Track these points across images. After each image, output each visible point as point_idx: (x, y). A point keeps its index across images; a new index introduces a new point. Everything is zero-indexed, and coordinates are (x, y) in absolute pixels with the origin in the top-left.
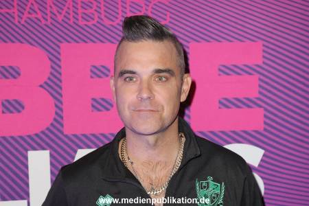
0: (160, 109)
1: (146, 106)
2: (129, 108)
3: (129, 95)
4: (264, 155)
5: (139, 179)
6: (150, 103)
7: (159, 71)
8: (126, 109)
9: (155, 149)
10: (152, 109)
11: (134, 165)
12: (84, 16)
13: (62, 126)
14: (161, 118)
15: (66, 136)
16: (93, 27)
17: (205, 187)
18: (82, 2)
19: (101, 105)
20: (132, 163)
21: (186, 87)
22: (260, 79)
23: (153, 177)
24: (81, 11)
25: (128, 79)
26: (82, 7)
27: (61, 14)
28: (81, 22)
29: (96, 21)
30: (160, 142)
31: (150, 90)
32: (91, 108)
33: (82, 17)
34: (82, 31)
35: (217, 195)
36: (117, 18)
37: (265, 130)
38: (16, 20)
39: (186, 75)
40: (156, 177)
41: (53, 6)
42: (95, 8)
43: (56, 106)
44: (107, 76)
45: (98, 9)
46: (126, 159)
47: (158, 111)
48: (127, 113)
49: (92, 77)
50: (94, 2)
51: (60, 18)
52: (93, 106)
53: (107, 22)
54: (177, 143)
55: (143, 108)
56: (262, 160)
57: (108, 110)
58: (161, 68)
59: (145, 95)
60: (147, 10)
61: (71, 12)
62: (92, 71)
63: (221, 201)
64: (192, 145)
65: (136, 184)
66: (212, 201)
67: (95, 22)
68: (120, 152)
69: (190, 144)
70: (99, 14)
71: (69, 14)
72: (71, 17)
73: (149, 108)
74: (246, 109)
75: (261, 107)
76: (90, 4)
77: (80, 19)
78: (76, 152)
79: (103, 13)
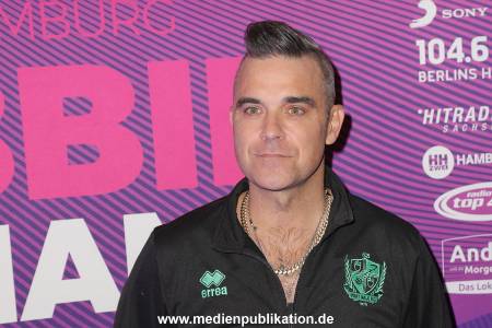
0: (293, 154)
2: (250, 152)
5: (263, 251)
6: (279, 145)
10: (281, 154)
11: (258, 231)
13: (26, 188)
15: (33, 202)
16: (64, 42)
17: (358, 267)
20: (255, 228)
23: (285, 249)
25: (249, 110)
30: (294, 202)
31: (279, 126)
32: (67, 159)
35: (376, 279)
36: (98, 28)
40: (288, 250)
44: (88, 112)
47: (290, 157)
49: (66, 115)
53: (84, 35)
54: (321, 204)
57: (92, 161)
59: (271, 134)
60: (141, 14)
62: (65, 106)
63: (379, 289)
65: (258, 258)
66: (367, 289)
67: (66, 35)
68: (238, 212)
69: (339, 206)
73: (277, 153)
78: (48, 225)
79: (78, 21)
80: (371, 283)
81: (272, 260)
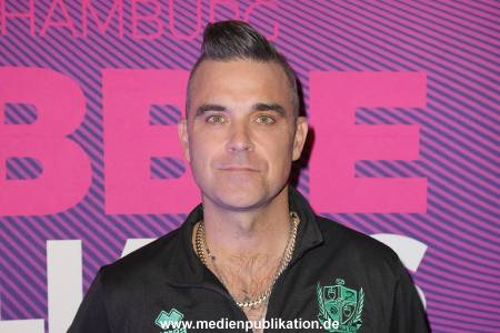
0: (262, 167)
1: (241, 162)
2: (212, 165)
3: (214, 144)
4: (427, 253)
5: (225, 283)
6: (248, 157)
7: (261, 107)
8: (208, 168)
9: (250, 236)
10: (250, 167)
11: (217, 262)
12: (141, 26)
13: (103, 200)
14: (264, 183)
15: (109, 217)
16: (155, 43)
17: (332, 295)
18: (138, 3)
19: (167, 169)
20: (213, 258)
21: (301, 139)
22: (422, 132)
23: (249, 280)
24: (136, 17)
25: (211, 119)
26: (138, 11)
27: (104, 21)
28: (137, 36)
29: (160, 33)
30: (258, 226)
31: (247, 135)
32: (149, 173)
33: (138, 27)
34: (138, 50)
35: (353, 308)
36: (194, 30)
37: (429, 212)
38: (32, 31)
39: (300, 119)
40: (253, 281)
41: (91, 8)
42: (159, 12)
43: (94, 169)
44: (176, 122)
45: (163, 15)
46: (204, 252)
47: (259, 171)
48: (208, 174)
49: (151, 124)
50: (156, 3)
51: (102, 28)
52: (153, 169)
53: (178, 37)
55: (236, 165)
56: (423, 261)
57: (177, 176)
58: (265, 102)
59: (240, 145)
61: (120, 19)
62: (152, 114)
63: (359, 318)
64: (310, 228)
66: (344, 318)
67: (158, 36)
68: (194, 242)
70: (165, 23)
71: (117, 22)
72: (121, 28)
73: (245, 166)
74: (399, 178)
75: (422, 175)
76: (150, 7)
77: (135, 30)
78: (124, 243)
79: (172, 21)
80: (347, 312)
81: (234, 291)
